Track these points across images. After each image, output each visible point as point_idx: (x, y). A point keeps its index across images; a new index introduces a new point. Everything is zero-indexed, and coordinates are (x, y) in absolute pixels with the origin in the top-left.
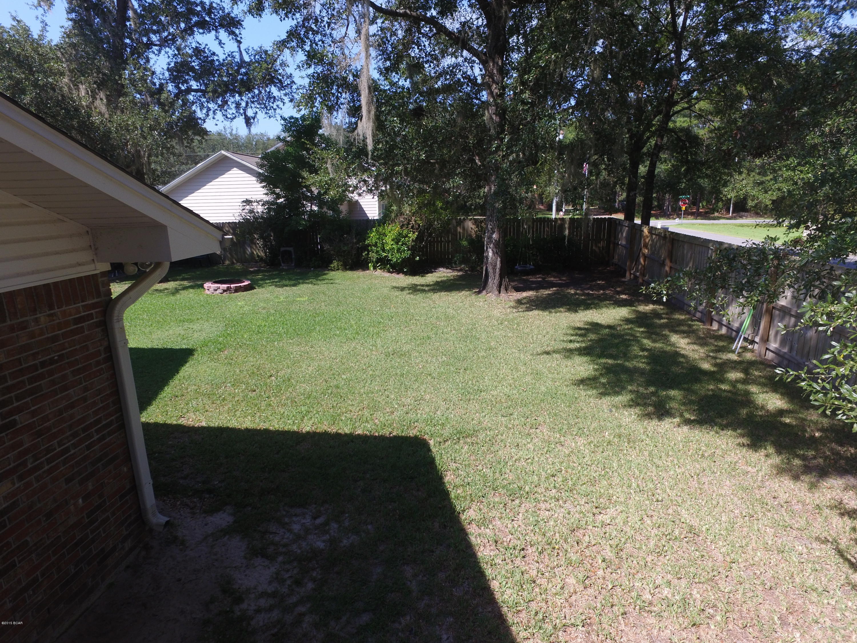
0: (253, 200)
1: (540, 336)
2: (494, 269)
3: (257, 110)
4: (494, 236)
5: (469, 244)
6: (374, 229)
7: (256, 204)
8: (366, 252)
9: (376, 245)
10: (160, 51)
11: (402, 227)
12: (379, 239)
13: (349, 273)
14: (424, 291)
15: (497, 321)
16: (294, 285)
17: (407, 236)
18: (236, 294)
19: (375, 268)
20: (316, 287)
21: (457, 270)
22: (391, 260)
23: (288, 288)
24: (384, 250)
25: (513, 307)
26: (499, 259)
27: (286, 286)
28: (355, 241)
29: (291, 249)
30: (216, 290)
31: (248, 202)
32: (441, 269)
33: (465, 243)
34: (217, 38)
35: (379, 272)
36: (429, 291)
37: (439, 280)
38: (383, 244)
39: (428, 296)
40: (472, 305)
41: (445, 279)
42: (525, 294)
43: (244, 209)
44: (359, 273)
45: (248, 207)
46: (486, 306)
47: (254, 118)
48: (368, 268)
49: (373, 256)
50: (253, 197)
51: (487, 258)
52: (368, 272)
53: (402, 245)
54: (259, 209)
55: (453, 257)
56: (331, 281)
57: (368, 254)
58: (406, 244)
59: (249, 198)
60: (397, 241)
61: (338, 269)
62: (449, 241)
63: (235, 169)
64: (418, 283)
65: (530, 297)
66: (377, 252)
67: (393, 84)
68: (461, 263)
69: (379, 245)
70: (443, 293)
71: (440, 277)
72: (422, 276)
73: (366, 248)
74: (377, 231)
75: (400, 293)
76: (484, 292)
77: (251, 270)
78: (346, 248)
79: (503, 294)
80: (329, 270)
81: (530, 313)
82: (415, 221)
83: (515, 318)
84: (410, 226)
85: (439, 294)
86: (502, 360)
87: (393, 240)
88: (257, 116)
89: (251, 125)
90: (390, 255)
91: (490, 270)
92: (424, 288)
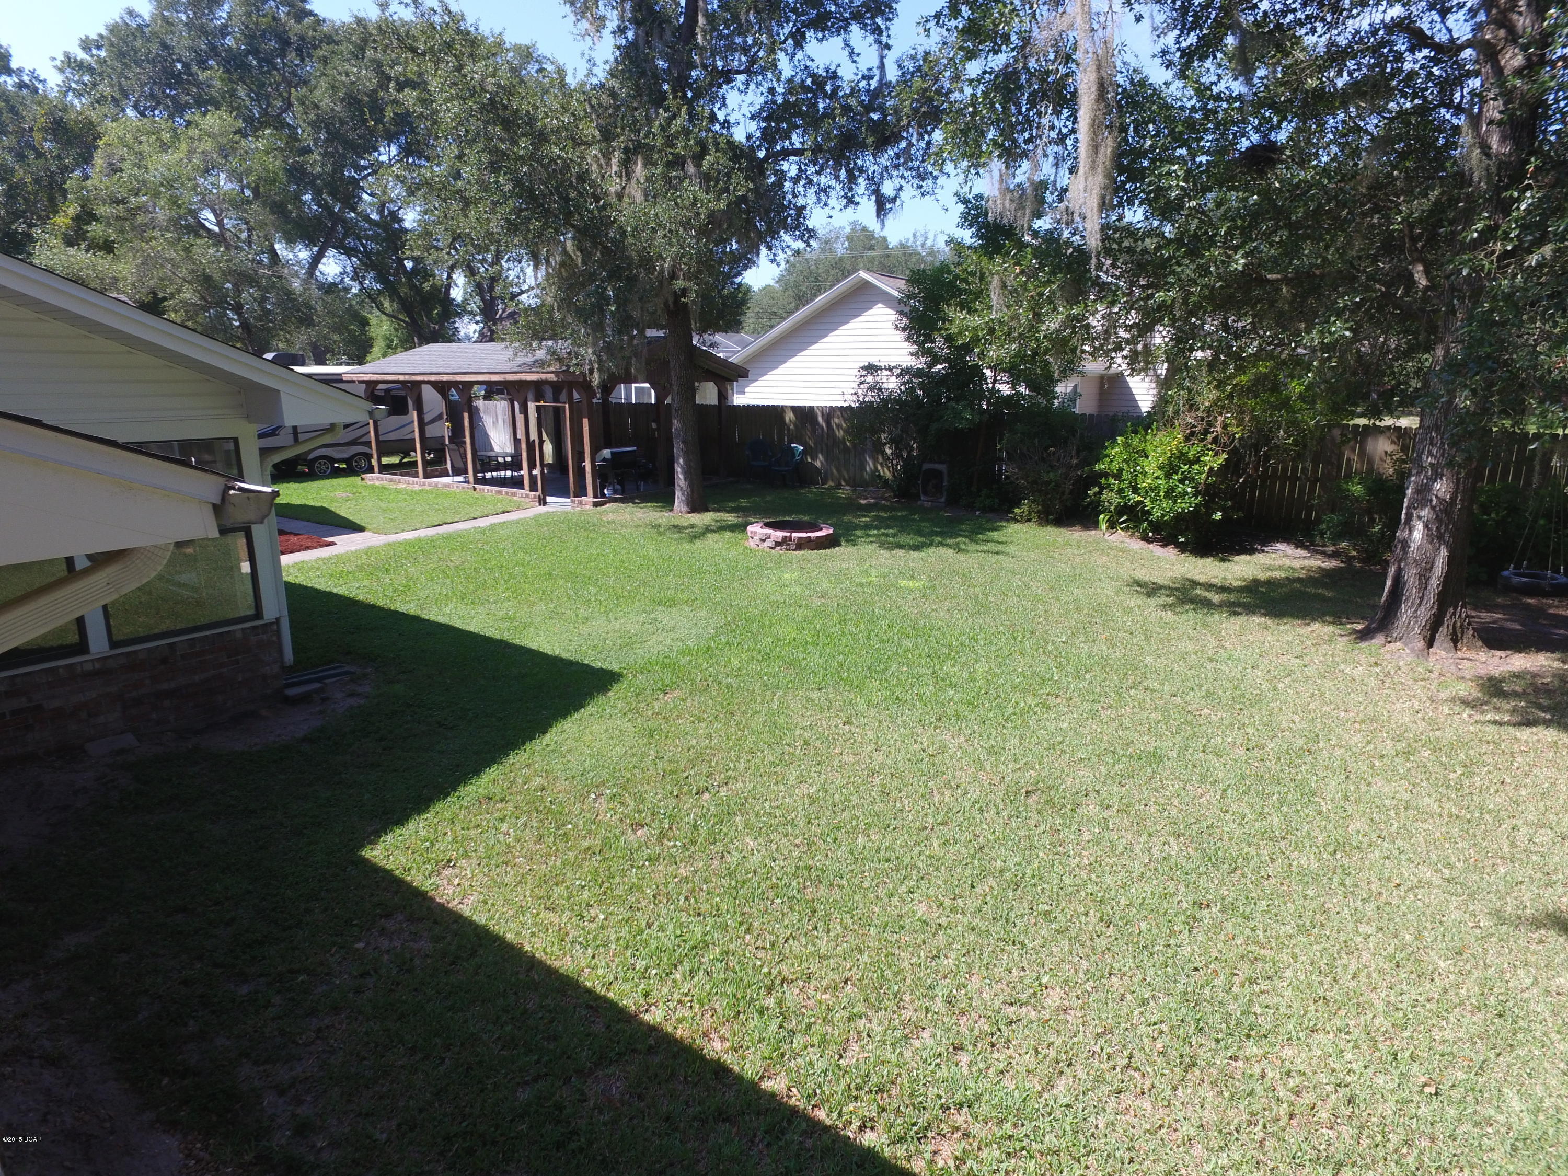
0: (882, 365)
1: (1544, 836)
2: (1424, 578)
3: (903, 182)
4: (1437, 486)
5: (1370, 491)
6: (1119, 439)
7: (886, 373)
8: (1097, 489)
9: (1118, 476)
10: (747, 84)
11: (1187, 439)
12: (1127, 462)
13: (1052, 533)
14: (1207, 604)
15: (1397, 739)
16: (917, 548)
17: (1197, 460)
18: (799, 553)
19: (1112, 525)
20: (961, 557)
21: (1323, 553)
22: (1149, 513)
23: (900, 553)
24: (1136, 490)
25: (1465, 703)
26: (1444, 552)
27: (901, 547)
28: (1075, 461)
29: (942, 467)
30: (764, 541)
31: (871, 368)
32: (1280, 546)
33: (1357, 489)
34: (847, 44)
35: (1120, 538)
36: (1220, 606)
37: (1262, 576)
38: (1135, 474)
39: (1210, 619)
40: (1328, 671)
41: (1283, 574)
42: (1519, 662)
43: (861, 383)
44: (1075, 535)
45: (870, 378)
46: (1373, 682)
47: (894, 200)
48: (1096, 525)
49: (1111, 499)
50: (882, 359)
51: (1405, 544)
52: (1093, 532)
53: (1182, 481)
54: (891, 383)
55: (1319, 521)
56: (1000, 548)
57: (1100, 493)
58: (1192, 480)
59: (874, 360)
60: (1169, 469)
61: (1029, 520)
62: (1317, 480)
63: (880, 305)
64: (1202, 579)
65: (1534, 676)
66: (1120, 491)
67: (1202, 91)
68: (1335, 541)
69: (1125, 475)
70: (1258, 619)
71: (1270, 569)
72: (1223, 560)
73: (1095, 479)
74: (1127, 445)
75: (1141, 600)
76: (1379, 639)
77: (863, 502)
78: (1051, 475)
79: (1441, 652)
80: (1008, 521)
81: (1525, 734)
82: (1225, 426)
83: (1462, 743)
84: (1210, 437)
85: (1243, 619)
86: (1370, 909)
87: (1160, 468)
88: (902, 194)
89: (885, 215)
90: (1147, 501)
91: (1411, 576)
92: (1208, 595)
